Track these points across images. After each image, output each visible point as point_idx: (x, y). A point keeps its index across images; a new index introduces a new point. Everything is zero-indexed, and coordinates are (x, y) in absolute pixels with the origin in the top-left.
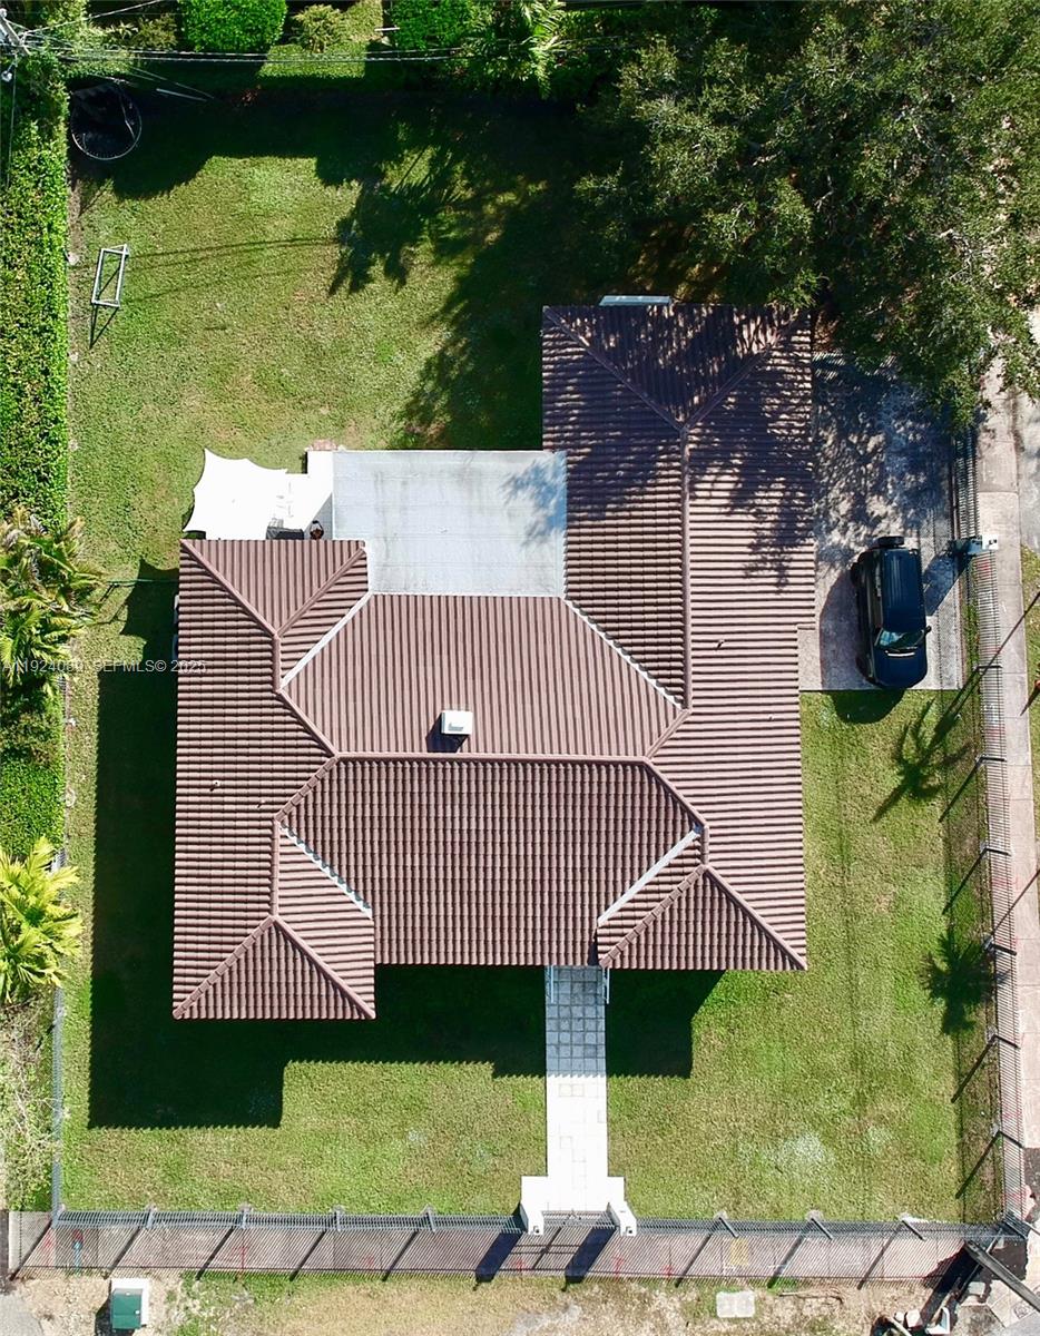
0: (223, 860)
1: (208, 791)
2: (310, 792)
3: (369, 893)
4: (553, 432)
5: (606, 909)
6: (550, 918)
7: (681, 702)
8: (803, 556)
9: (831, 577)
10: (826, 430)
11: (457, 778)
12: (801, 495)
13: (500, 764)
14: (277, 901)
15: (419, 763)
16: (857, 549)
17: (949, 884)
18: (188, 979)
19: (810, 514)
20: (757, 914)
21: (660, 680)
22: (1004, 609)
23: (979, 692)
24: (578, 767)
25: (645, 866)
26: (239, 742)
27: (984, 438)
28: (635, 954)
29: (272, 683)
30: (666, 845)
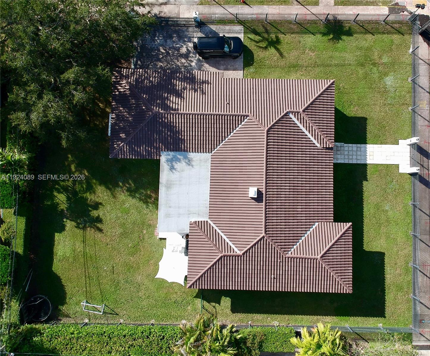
0: (299, 275)
1: (275, 280)
2: (276, 244)
3: (310, 223)
4: (154, 156)
5: (315, 144)
6: (318, 163)
7: (247, 117)
8: (199, 75)
9: (206, 66)
10: (157, 65)
11: (272, 193)
12: (178, 74)
13: (267, 178)
14: (313, 257)
15: (267, 206)
16: (197, 58)
17: (306, 33)
18: (339, 288)
19: (185, 72)
20: (317, 95)
21: (239, 123)
22: (218, 11)
23: (245, 21)
24: (268, 152)
25: (301, 131)
26: (259, 268)
27: (162, 15)
28: (329, 135)
29: (238, 256)
30: (294, 124)
